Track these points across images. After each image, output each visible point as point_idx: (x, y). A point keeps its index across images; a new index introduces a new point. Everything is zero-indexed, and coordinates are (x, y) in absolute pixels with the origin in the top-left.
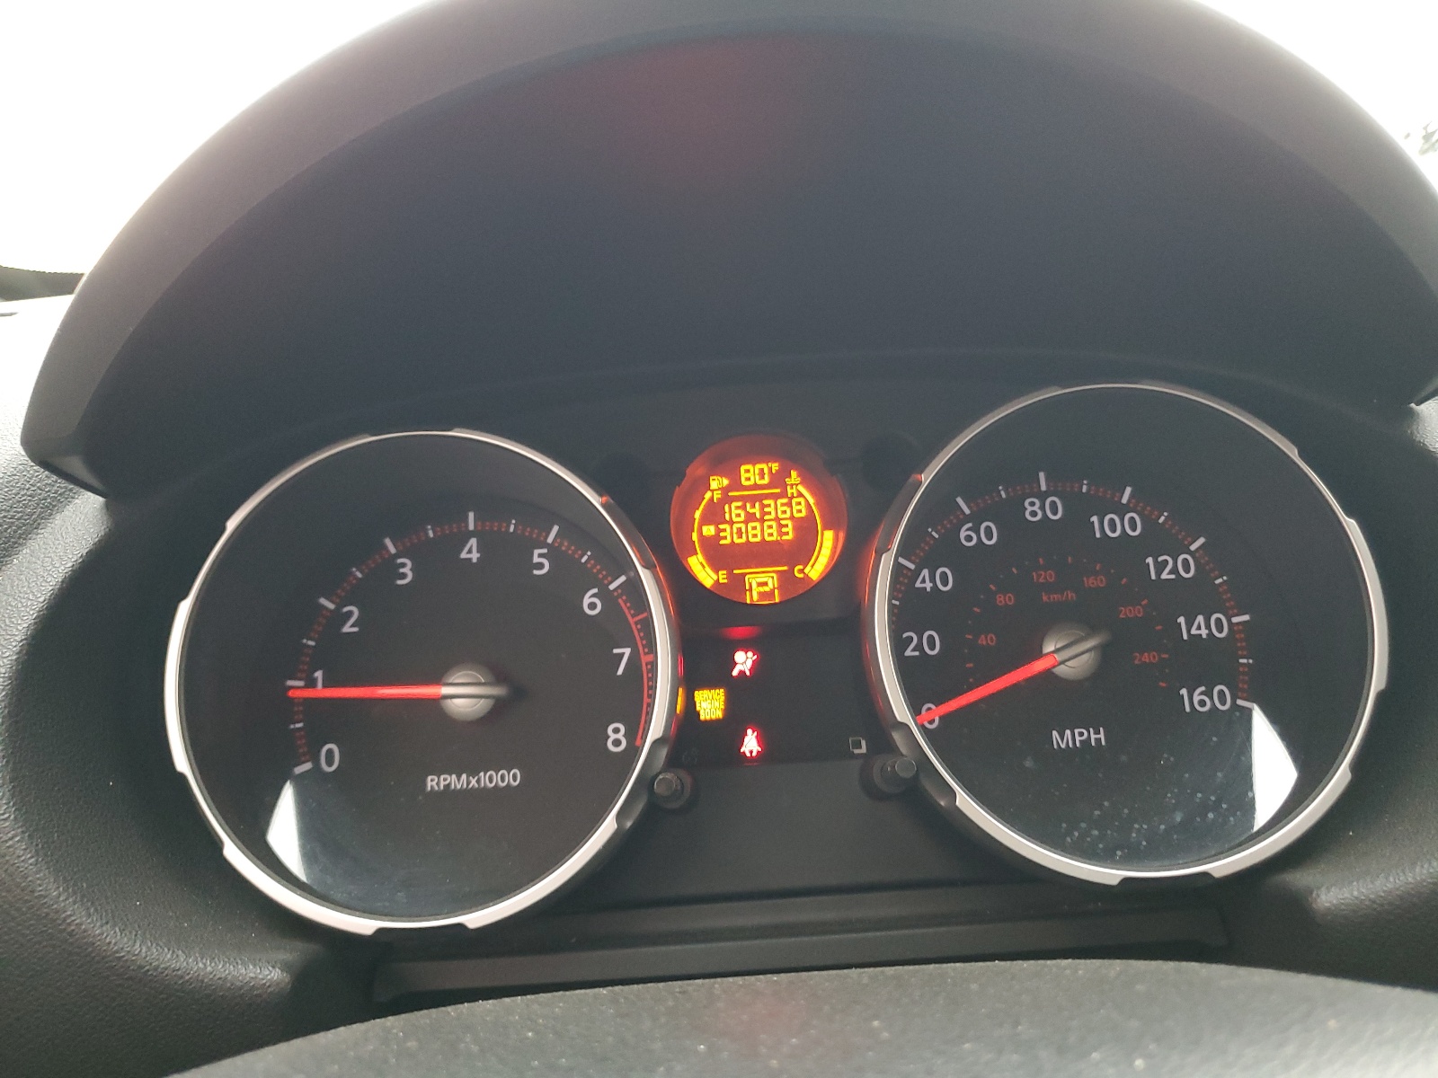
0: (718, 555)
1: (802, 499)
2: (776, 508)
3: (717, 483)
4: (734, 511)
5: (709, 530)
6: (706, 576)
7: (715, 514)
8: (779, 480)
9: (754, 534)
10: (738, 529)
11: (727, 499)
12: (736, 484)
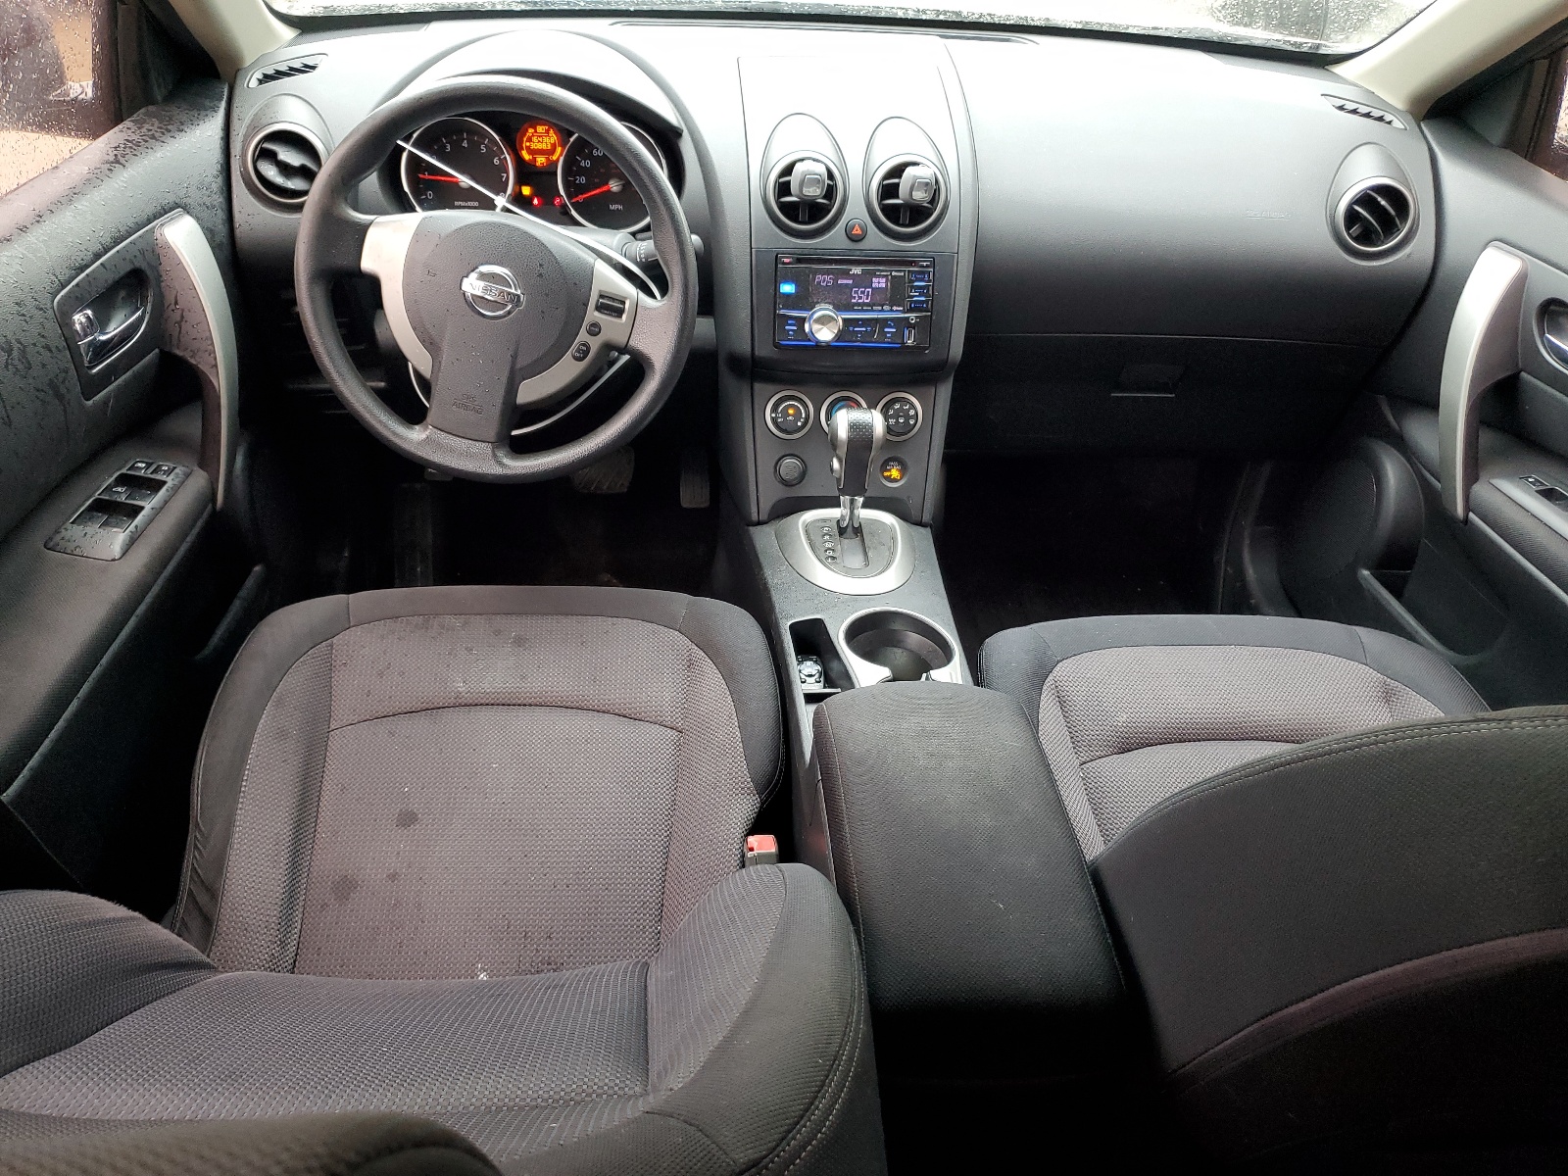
0: (530, 151)
1: (553, 138)
2: (546, 139)
3: (531, 130)
4: (535, 139)
5: (528, 144)
6: (526, 156)
7: (530, 140)
8: (547, 132)
9: (539, 146)
10: (536, 145)
11: (533, 136)
12: (536, 132)
